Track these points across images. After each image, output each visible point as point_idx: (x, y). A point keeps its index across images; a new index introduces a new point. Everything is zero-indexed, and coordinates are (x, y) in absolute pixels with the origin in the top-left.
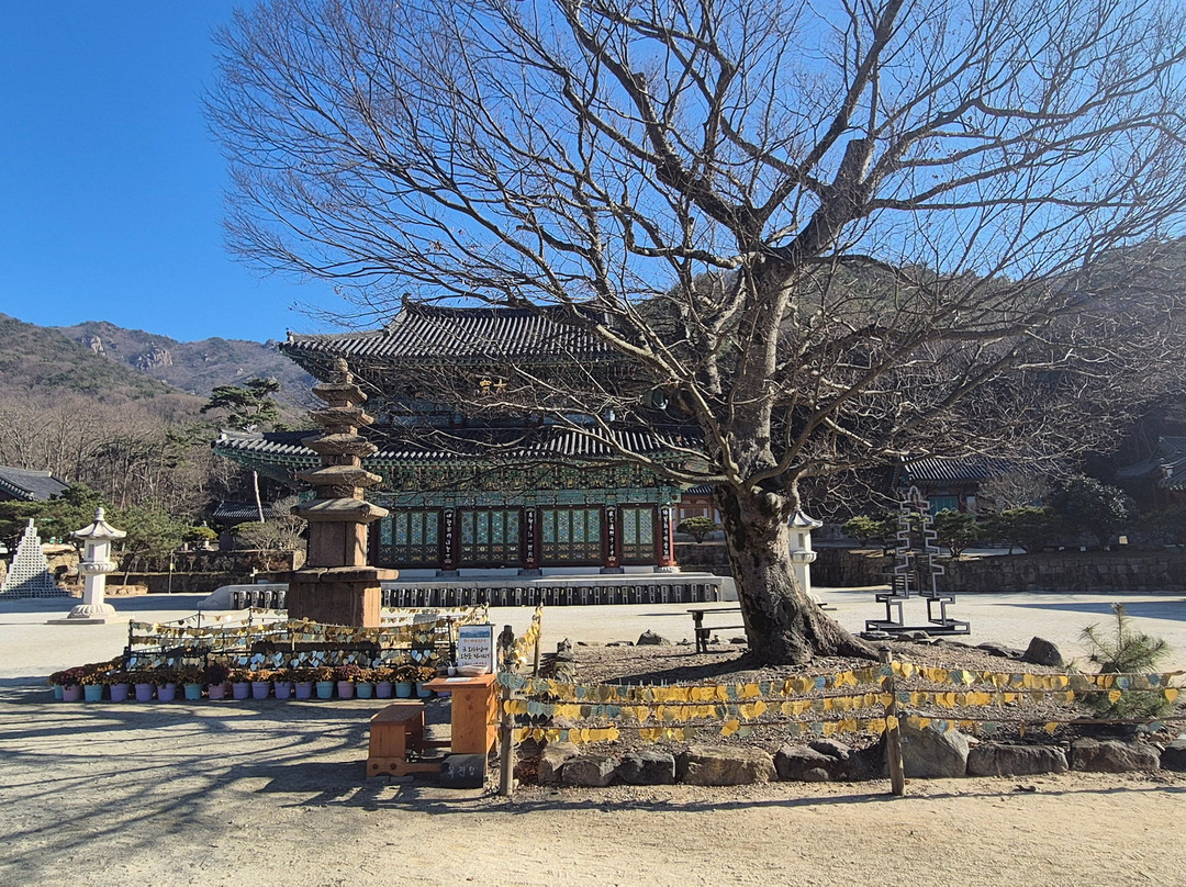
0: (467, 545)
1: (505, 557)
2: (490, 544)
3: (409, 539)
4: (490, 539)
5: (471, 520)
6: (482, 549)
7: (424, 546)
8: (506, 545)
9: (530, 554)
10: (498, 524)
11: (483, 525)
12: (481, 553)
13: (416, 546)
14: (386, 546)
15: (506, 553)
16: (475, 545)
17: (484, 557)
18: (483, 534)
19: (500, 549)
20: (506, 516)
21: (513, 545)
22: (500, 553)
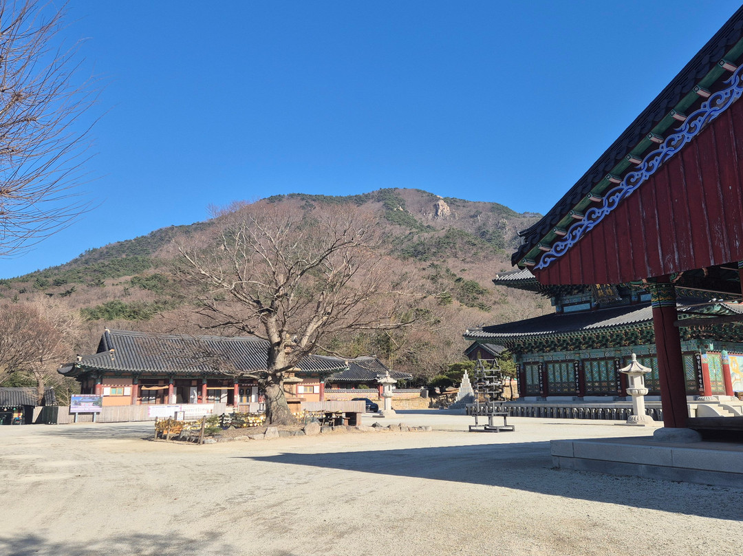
0: (589, 382)
1: (609, 389)
2: (600, 382)
3: (561, 379)
4: (600, 378)
5: (589, 367)
6: (597, 384)
7: (568, 382)
8: (608, 382)
9: (619, 387)
10: (603, 369)
11: (596, 369)
12: (596, 387)
13: (565, 383)
14: (552, 383)
15: (609, 387)
16: (593, 382)
17: (598, 389)
18: (596, 375)
19: (605, 384)
20: (607, 364)
21: (612, 381)
22: (605, 387)
